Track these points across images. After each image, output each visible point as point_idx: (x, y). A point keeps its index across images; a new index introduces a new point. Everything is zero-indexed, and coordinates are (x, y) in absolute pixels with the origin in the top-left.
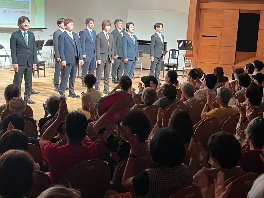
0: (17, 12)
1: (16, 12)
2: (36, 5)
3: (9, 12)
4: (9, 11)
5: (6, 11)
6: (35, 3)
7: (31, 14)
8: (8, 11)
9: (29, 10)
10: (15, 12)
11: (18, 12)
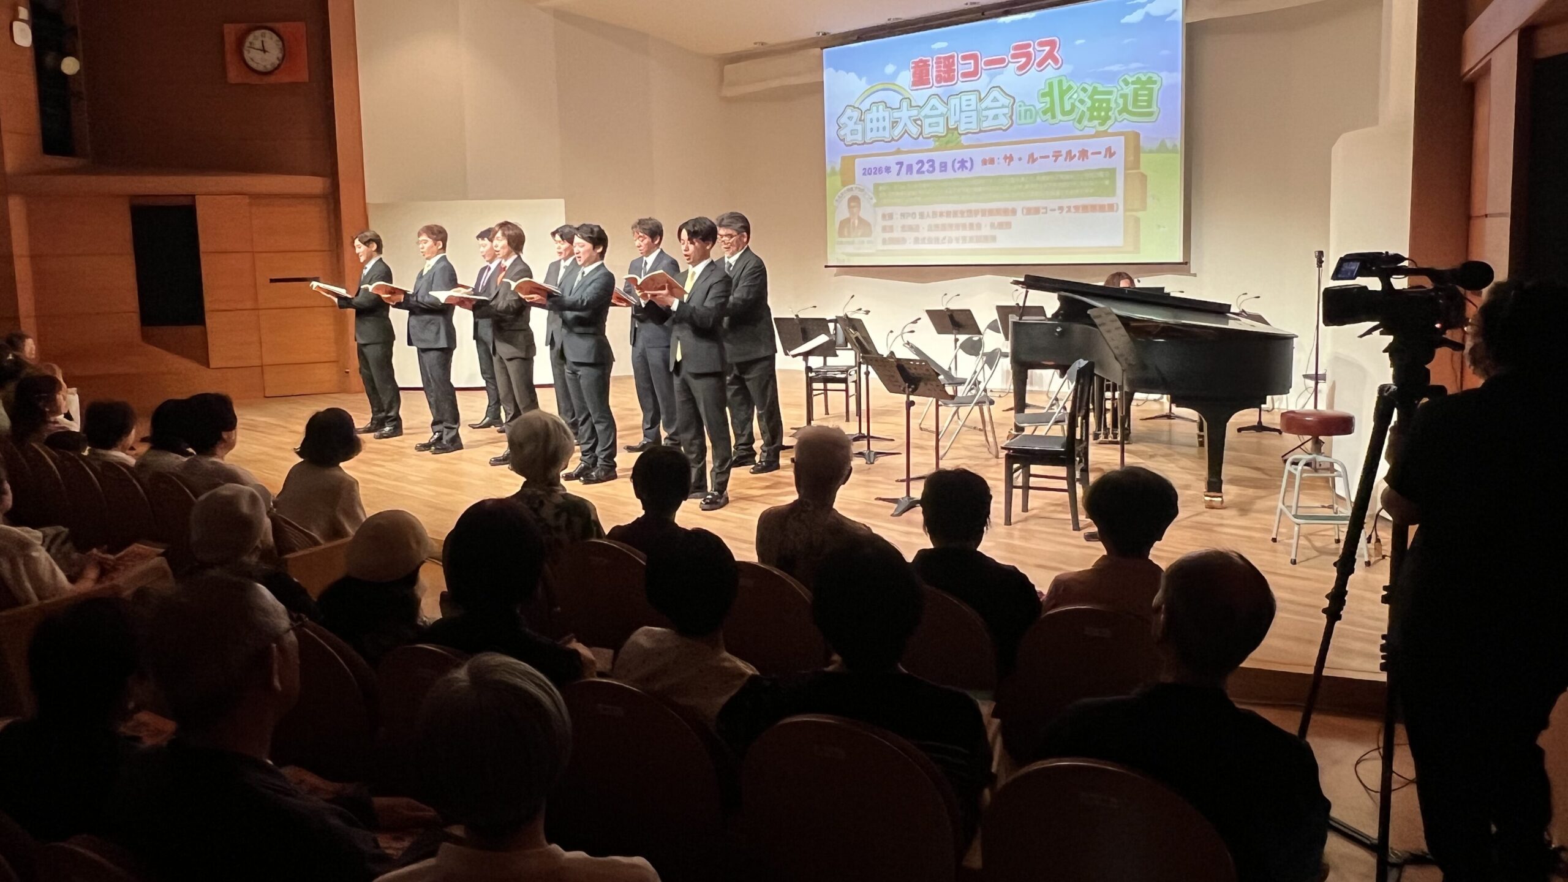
0: (1073, 210)
1: (1069, 210)
2: (1143, 178)
3: (1044, 211)
4: (1046, 208)
5: (1037, 211)
6: (1143, 169)
7: (1126, 210)
8: (1043, 208)
9: (1119, 199)
10: (1066, 210)
11: (1077, 208)
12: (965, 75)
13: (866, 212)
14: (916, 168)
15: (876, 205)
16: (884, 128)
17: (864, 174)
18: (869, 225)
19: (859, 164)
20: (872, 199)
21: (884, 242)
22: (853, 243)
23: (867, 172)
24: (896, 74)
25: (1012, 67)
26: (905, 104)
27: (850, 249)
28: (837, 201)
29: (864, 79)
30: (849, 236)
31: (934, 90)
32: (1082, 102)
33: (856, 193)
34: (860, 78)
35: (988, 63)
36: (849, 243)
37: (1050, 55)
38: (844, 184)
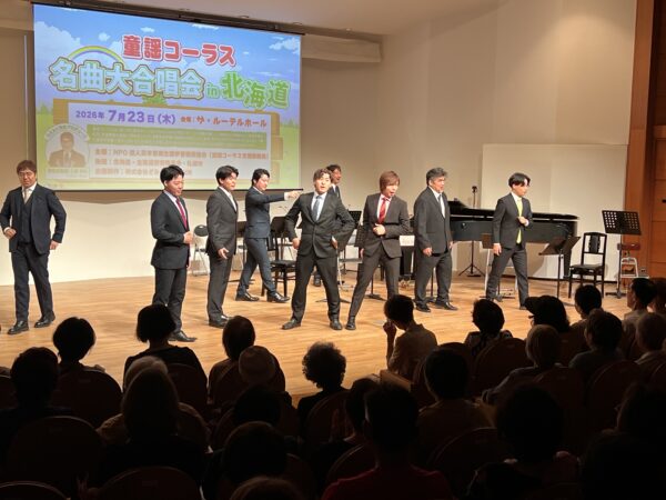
0: (242, 156)
1: (240, 156)
2: (281, 140)
3: (224, 156)
4: (226, 154)
5: (219, 155)
6: (280, 136)
8: (224, 154)
9: (268, 151)
10: (238, 155)
12: (168, 56)
13: (80, 146)
14: (127, 116)
15: (88, 142)
16: (98, 83)
17: (78, 116)
18: (82, 157)
19: (73, 108)
20: (85, 137)
21: (98, 171)
22: (66, 171)
23: (80, 114)
24: (109, 42)
25: (203, 59)
26: (118, 67)
27: (63, 176)
28: (48, 135)
29: (78, 39)
30: (62, 165)
31: (143, 62)
32: (247, 90)
33: (69, 130)
34: (75, 38)
35: (184, 51)
36: (62, 171)
37: (228, 56)
38: (56, 122)
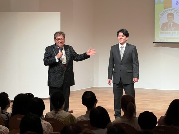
13: (177, 20)
17: (176, 4)
27: (168, 36)
28: (161, 14)
30: (168, 30)
36: (167, 33)
38: (165, 8)
